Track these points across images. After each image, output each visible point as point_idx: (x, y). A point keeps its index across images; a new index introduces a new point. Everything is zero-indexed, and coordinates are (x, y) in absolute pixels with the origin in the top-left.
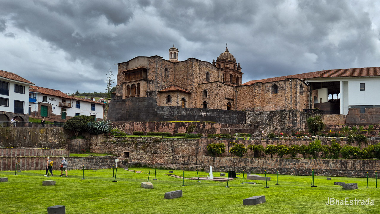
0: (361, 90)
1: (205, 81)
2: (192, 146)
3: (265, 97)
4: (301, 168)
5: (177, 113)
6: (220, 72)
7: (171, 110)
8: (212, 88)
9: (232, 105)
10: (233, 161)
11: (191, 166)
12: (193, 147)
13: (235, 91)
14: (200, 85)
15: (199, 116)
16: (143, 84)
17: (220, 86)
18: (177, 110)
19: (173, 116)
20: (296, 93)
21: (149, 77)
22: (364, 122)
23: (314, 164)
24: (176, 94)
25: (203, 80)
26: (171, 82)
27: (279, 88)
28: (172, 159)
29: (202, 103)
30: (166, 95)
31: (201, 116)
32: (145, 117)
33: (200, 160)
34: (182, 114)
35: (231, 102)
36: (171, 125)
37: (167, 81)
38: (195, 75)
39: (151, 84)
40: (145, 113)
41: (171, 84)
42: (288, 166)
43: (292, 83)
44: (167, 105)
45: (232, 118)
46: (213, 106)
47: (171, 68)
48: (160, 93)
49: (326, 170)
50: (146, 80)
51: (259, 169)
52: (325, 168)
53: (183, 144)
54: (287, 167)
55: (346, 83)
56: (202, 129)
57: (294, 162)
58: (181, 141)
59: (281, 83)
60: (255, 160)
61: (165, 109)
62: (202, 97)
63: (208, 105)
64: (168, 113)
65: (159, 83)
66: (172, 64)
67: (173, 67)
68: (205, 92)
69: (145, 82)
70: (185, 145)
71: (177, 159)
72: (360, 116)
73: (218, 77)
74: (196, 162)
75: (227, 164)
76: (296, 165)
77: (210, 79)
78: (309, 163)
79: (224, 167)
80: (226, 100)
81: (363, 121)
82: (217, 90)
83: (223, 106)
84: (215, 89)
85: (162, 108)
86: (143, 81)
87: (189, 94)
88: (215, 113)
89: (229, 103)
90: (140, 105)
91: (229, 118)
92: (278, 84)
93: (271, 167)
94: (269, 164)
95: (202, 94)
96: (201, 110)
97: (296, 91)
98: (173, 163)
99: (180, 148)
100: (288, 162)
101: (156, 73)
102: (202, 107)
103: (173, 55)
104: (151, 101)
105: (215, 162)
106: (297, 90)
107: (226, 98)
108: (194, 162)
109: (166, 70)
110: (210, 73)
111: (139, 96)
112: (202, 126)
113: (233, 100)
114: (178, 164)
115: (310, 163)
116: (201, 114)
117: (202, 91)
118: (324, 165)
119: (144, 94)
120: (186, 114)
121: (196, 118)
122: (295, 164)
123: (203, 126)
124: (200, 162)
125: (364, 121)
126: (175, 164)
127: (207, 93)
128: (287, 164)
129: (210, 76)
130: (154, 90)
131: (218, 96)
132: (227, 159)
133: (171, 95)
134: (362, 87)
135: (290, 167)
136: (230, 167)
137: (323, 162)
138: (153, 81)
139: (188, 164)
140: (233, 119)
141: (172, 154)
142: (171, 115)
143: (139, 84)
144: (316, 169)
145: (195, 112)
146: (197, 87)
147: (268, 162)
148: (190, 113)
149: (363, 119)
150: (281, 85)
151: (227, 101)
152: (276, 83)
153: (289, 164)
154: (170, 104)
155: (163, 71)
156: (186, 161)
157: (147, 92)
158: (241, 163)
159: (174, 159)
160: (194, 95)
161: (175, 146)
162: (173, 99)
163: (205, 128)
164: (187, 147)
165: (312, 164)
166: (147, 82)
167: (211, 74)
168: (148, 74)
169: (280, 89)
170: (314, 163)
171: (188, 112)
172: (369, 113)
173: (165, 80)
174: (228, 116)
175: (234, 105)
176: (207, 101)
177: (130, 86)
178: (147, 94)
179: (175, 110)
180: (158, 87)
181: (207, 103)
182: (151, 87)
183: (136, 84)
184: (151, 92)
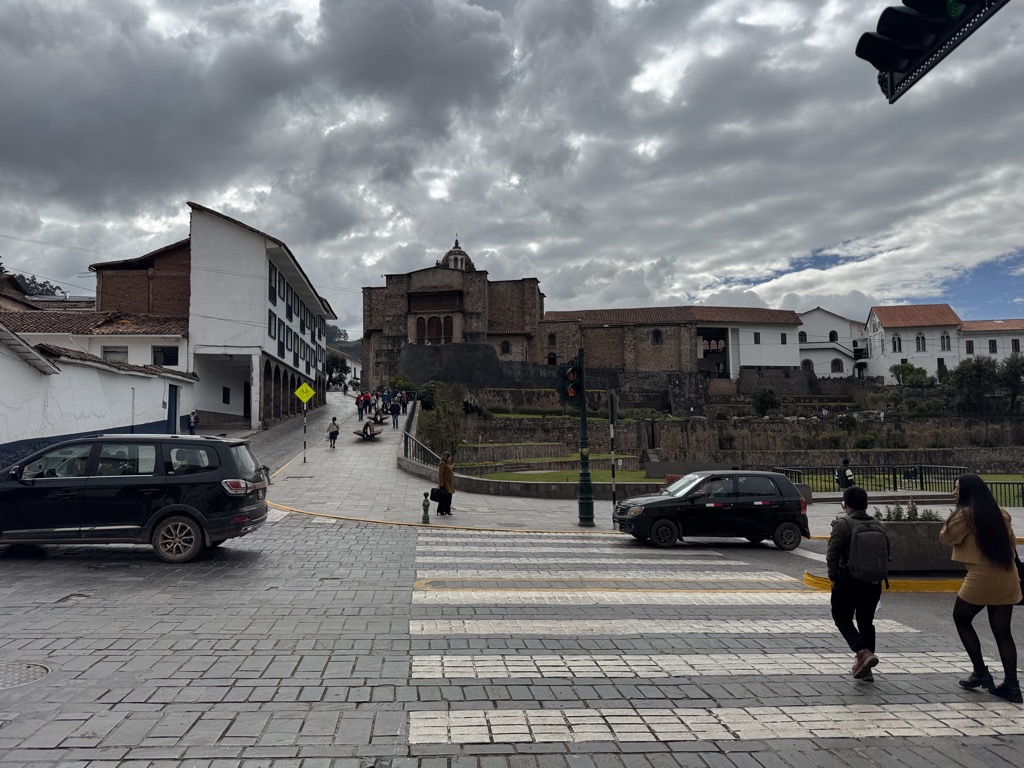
0: (755, 343)
3: (640, 348)
8: (567, 332)
13: (582, 336)
14: (541, 325)
16: (458, 320)
21: (468, 307)
24: (519, 339)
27: (664, 336)
29: (546, 355)
30: (500, 341)
39: (473, 321)
44: (503, 358)
48: (488, 335)
50: (462, 311)
55: (735, 332)
59: (669, 328)
62: (546, 345)
63: (558, 359)
68: (552, 336)
69: (462, 317)
86: (457, 314)
92: (662, 329)
95: (546, 340)
102: (546, 361)
111: (449, 339)
117: (546, 334)
119: (461, 338)
127: (557, 338)
130: (480, 330)
133: (511, 340)
134: (757, 340)
138: (478, 315)
143: (449, 322)
146: (537, 327)
150: (670, 332)
152: (660, 328)
154: (508, 357)
157: (464, 335)
160: (536, 341)
166: (466, 316)
168: (466, 301)
169: (668, 338)
172: (767, 377)
176: (556, 351)
177: (426, 320)
178: (465, 337)
179: (530, 368)
181: (557, 355)
182: (475, 325)
183: (442, 317)
184: (475, 335)
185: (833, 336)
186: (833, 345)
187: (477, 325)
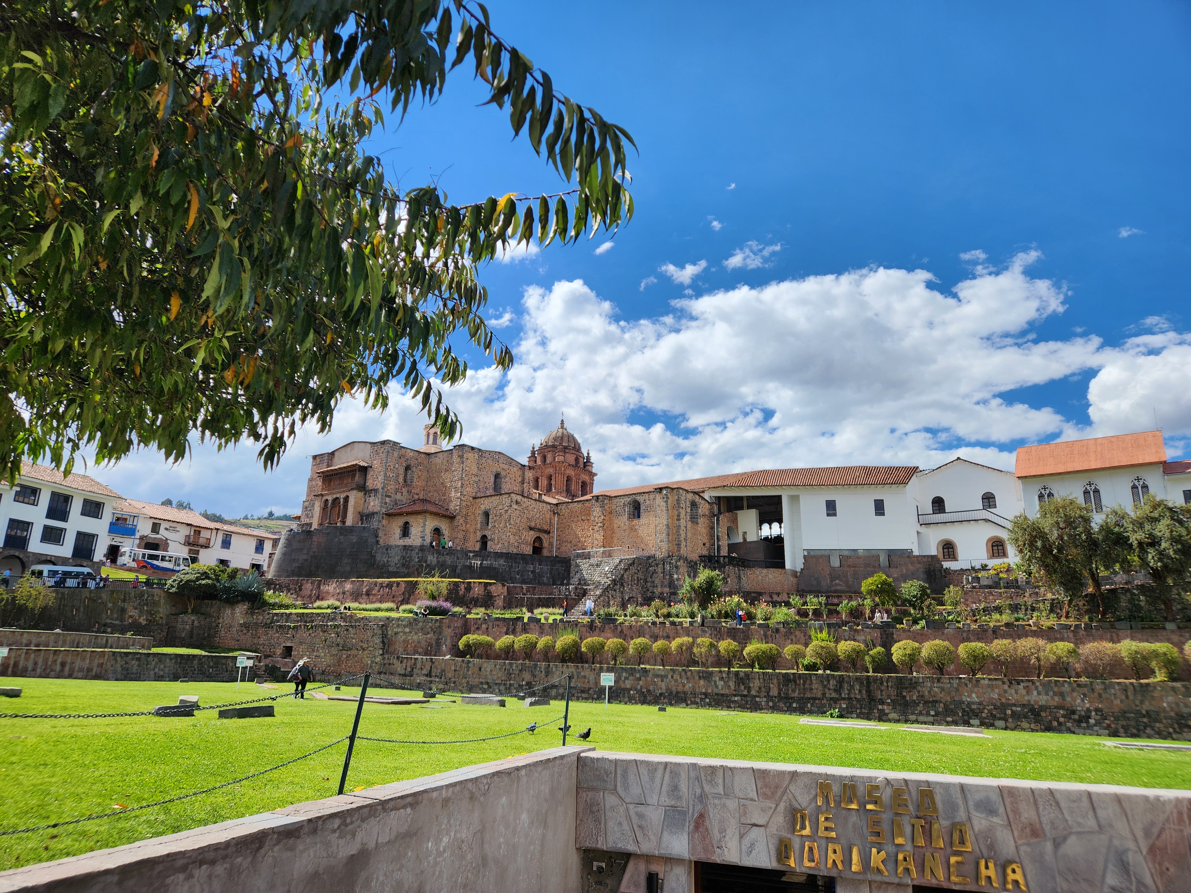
0: (828, 515)
1: (491, 492)
2: (428, 633)
3: (615, 526)
4: (651, 688)
5: (417, 560)
6: (526, 473)
7: (407, 553)
8: (500, 507)
9: (546, 544)
10: (509, 670)
11: (418, 681)
12: (428, 636)
13: (554, 513)
14: (477, 501)
15: (465, 566)
16: (355, 497)
17: (517, 503)
18: (418, 553)
19: (408, 567)
20: (678, 520)
21: (370, 484)
22: (839, 588)
23: (679, 680)
24: (420, 519)
25: (487, 488)
26: (417, 494)
27: (642, 507)
28: (381, 664)
29: (479, 538)
30: (400, 522)
31: (470, 567)
32: (348, 569)
33: (439, 667)
34: (429, 562)
35: (544, 536)
36: (398, 586)
37: (409, 492)
38: (466, 479)
39: (372, 498)
40: (350, 561)
41: (416, 497)
42: (624, 682)
43: (668, 498)
44: (402, 542)
45: (538, 573)
46: (500, 545)
47: (420, 464)
48: (389, 515)
49: (706, 695)
50: (362, 488)
51: (561, 691)
52: (704, 691)
53: (407, 630)
54: (623, 686)
55: (795, 499)
56: (464, 596)
57: (638, 675)
58: (404, 623)
59: (646, 496)
60: (554, 669)
61: (392, 552)
62: (479, 526)
63: (489, 543)
64: (399, 561)
65: (389, 497)
66: (423, 456)
67: (425, 462)
68: (487, 514)
69: (361, 494)
70: (410, 632)
71: (390, 664)
72: (830, 574)
73: (523, 482)
74: (431, 670)
75: (495, 678)
76: (641, 682)
77: (503, 486)
78: (670, 677)
79: (487, 683)
80: (532, 532)
81: (836, 585)
82: (509, 511)
83: (523, 546)
84: (506, 508)
85: (387, 549)
86: (354, 492)
87: (451, 518)
88: (502, 562)
89: (538, 539)
90: (341, 543)
91: (533, 572)
92: (640, 499)
93: (587, 686)
94: (585, 677)
95: (480, 519)
96: (471, 555)
97: (679, 516)
98: (380, 673)
99: (401, 637)
100: (624, 674)
101: (386, 474)
102: (478, 547)
103: (431, 437)
104: (365, 534)
105: (470, 673)
106: (680, 513)
107: (531, 529)
108: (425, 672)
109: (407, 468)
110: (503, 473)
111: (344, 523)
112: (463, 590)
113: (548, 532)
114: (391, 674)
115: (672, 677)
116: (471, 563)
117: (480, 512)
118: (702, 682)
119: (356, 520)
120: (438, 562)
121: (458, 571)
122: (639, 679)
123: (465, 589)
124: (439, 671)
125: (839, 585)
126: (385, 673)
127: (491, 517)
128: (623, 679)
129: (503, 480)
130: (375, 510)
131: (512, 523)
132: (495, 666)
133: (411, 519)
134: (831, 508)
135: (628, 686)
136: (500, 684)
137: (700, 677)
138: (376, 491)
139: (412, 676)
140: (540, 575)
141: (381, 652)
142: (403, 565)
143: (346, 499)
144: (684, 693)
145: (458, 558)
146: (469, 504)
147: (582, 674)
148: (445, 561)
149: (837, 581)
150: (648, 502)
151: (532, 535)
152: (638, 498)
153: (626, 678)
154: (407, 542)
155: (402, 471)
156: (409, 669)
157: (362, 516)
158: (524, 676)
159: (385, 664)
160: (461, 521)
161: (390, 633)
162: (415, 530)
163: (471, 595)
164: (415, 637)
165: (676, 681)
166: (365, 494)
167: (505, 477)
168: (369, 477)
169: (646, 510)
170: (681, 677)
171: (441, 559)
172: (849, 566)
173: (404, 490)
174: (531, 567)
175: (551, 544)
176: (488, 533)
177: (330, 502)
178: (362, 519)
179: (414, 554)
180: (386, 503)
181: (489, 538)
182: (372, 504)
183: (342, 496)
184: (371, 515)
185: (989, 500)
186: (985, 514)
187: (374, 504)
